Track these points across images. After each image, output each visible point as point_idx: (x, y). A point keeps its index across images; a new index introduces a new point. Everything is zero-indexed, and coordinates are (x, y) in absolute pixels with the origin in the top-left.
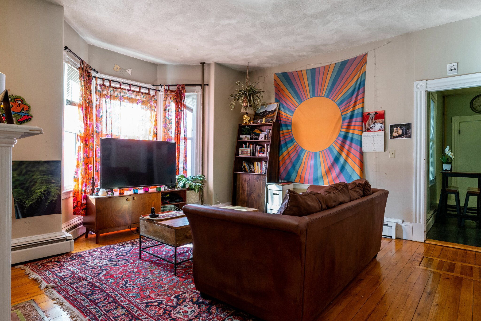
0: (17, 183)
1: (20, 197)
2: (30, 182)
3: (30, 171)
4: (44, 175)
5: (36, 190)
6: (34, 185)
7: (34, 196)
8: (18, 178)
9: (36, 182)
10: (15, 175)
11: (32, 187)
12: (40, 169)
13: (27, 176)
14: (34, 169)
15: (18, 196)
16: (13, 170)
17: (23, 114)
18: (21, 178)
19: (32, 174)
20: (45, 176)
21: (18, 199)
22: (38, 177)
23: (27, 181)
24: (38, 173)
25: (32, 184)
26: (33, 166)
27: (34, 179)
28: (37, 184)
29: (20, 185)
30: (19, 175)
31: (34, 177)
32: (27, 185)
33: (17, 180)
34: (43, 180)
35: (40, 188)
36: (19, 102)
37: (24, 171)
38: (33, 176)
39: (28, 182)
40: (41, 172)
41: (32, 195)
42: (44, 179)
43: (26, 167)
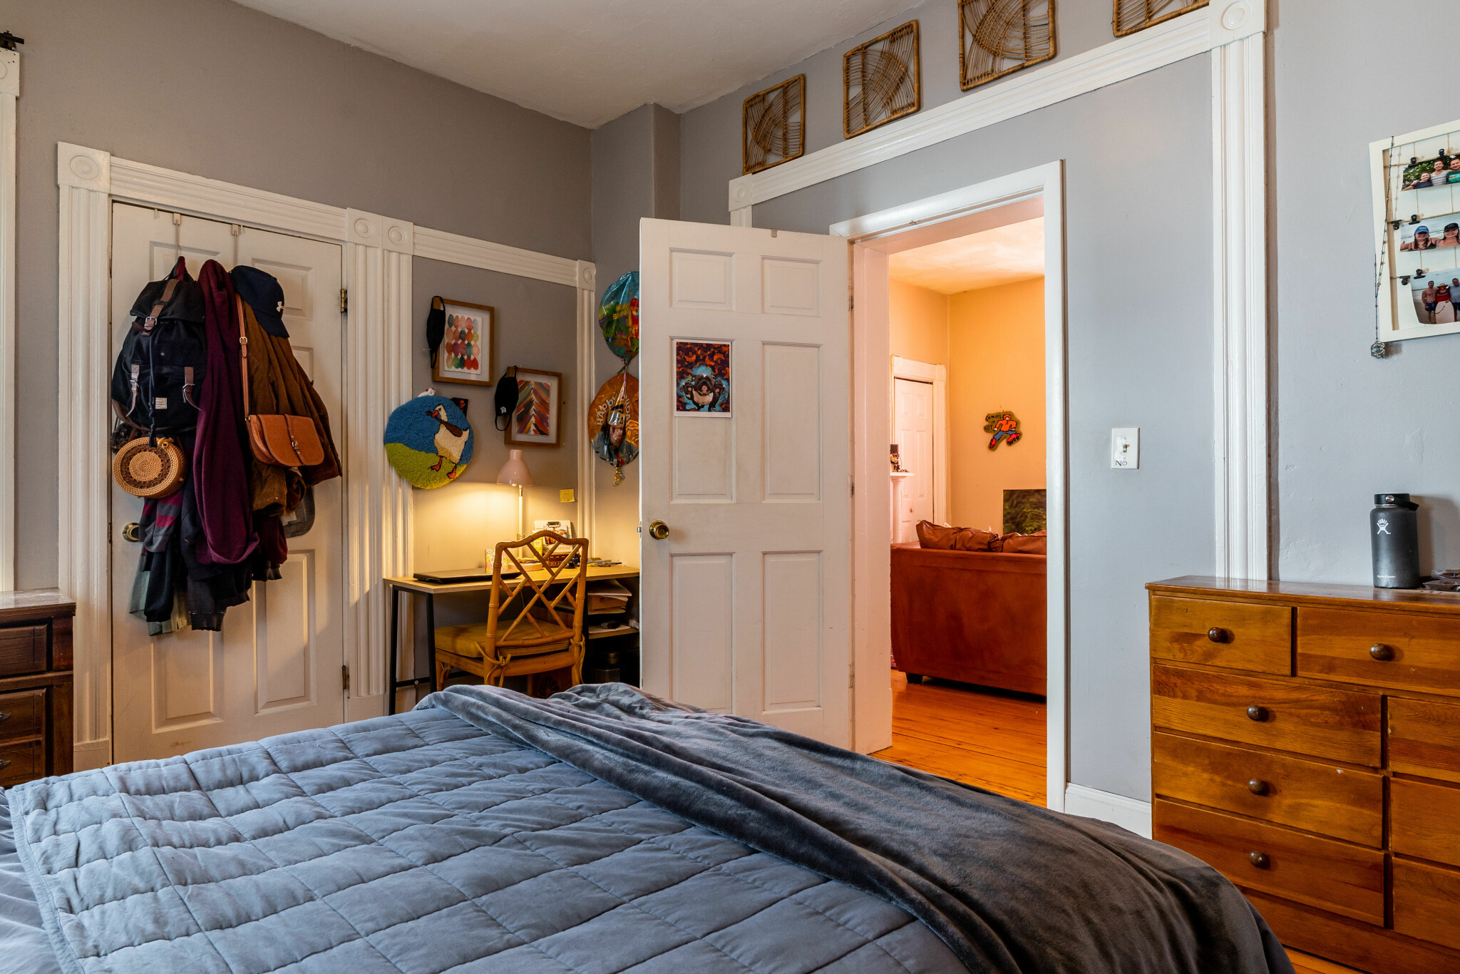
0: (1009, 516)
2: (1021, 517)
3: (1020, 502)
4: (1035, 508)
5: (1027, 527)
6: (1024, 521)
8: (1009, 511)
9: (1026, 517)
10: (1007, 507)
11: (1022, 523)
12: (1031, 500)
13: (1018, 509)
14: (1024, 500)
16: (1005, 501)
17: (1011, 433)
18: (1013, 511)
19: (1023, 506)
20: (1036, 510)
22: (1029, 510)
23: (1018, 514)
24: (1028, 505)
25: (1023, 518)
26: (1024, 497)
27: (1025, 512)
28: (1027, 520)
29: (1012, 519)
30: (1011, 506)
32: (1018, 520)
33: (1009, 513)
34: (1033, 514)
35: (1031, 525)
36: (1007, 419)
37: (1015, 502)
38: (1023, 508)
39: (1019, 516)
40: (1032, 503)
43: (1018, 497)
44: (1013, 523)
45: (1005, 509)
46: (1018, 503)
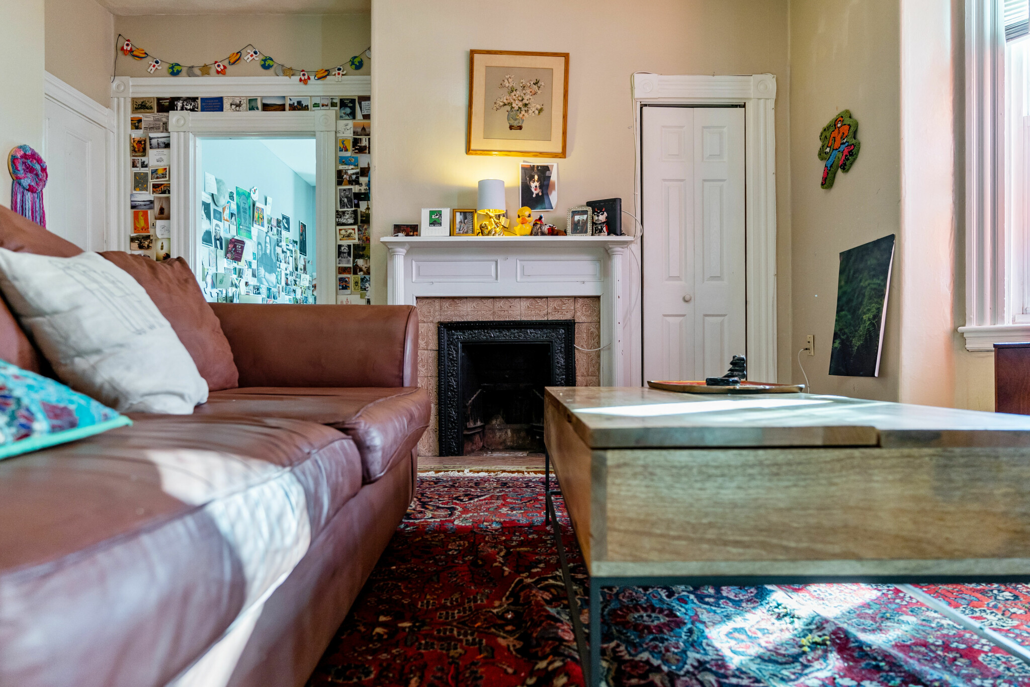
0: (844, 299)
1: (846, 331)
2: (858, 296)
3: (858, 270)
4: (874, 276)
5: (865, 313)
6: (861, 303)
7: (861, 329)
8: (846, 288)
9: (864, 295)
10: (843, 283)
11: (859, 309)
12: (870, 262)
13: (854, 284)
14: (861, 266)
15: (844, 327)
16: (841, 272)
18: (850, 288)
19: (860, 278)
20: (876, 280)
21: (844, 334)
22: (868, 283)
23: (854, 293)
24: (866, 272)
25: (861, 299)
26: (862, 259)
27: (863, 287)
28: (866, 301)
30: (847, 281)
31: (862, 284)
32: (855, 303)
33: (844, 294)
34: (872, 289)
35: (869, 310)
37: (852, 272)
38: (861, 281)
39: (854, 296)
41: (860, 327)
42: (873, 286)
43: (855, 261)
44: (849, 311)
45: (840, 287)
46: (854, 273)
